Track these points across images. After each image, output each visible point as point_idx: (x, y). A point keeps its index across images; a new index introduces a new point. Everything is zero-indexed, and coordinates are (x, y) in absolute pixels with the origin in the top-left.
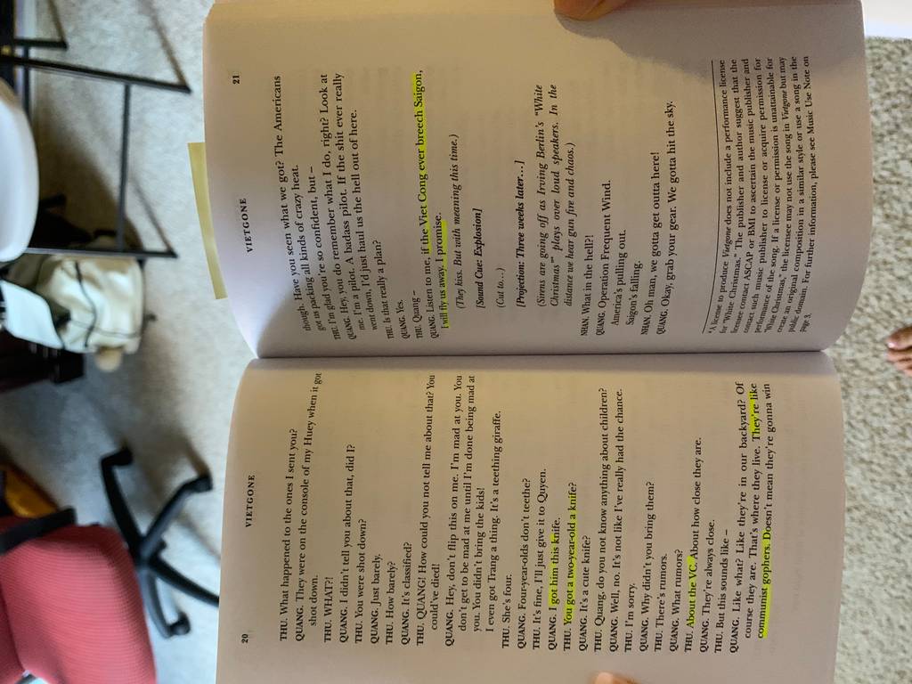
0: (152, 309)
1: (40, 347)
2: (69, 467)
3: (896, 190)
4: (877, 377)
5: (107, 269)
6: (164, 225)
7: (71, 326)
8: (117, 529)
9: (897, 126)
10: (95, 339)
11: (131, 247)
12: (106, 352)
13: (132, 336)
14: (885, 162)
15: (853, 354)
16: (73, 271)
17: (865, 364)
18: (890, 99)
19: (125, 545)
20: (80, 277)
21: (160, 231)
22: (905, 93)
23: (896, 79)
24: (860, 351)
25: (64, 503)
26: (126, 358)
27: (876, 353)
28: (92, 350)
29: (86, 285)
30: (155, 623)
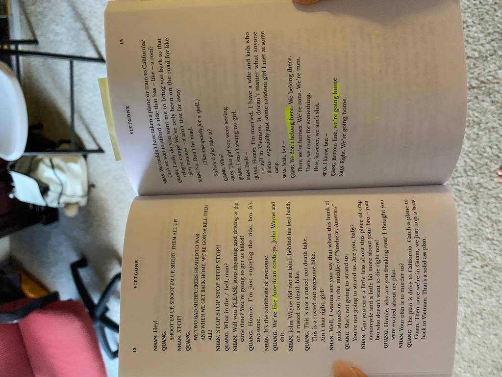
0: (93, 181)
1: (34, 206)
2: (54, 270)
3: (497, 87)
4: (493, 192)
5: (67, 161)
6: (96, 135)
7: (50, 193)
8: (82, 302)
9: (495, 51)
10: (63, 199)
11: (79, 148)
12: (70, 206)
13: (83, 197)
14: (490, 72)
15: (479, 180)
16: (49, 164)
17: (485, 185)
18: (489, 36)
19: (87, 310)
20: (53, 167)
21: (94, 139)
22: (498, 32)
23: (493, 25)
24: (483, 178)
25: (53, 289)
26: (81, 209)
27: (492, 178)
28: (62, 205)
29: (57, 171)
30: (105, 351)
